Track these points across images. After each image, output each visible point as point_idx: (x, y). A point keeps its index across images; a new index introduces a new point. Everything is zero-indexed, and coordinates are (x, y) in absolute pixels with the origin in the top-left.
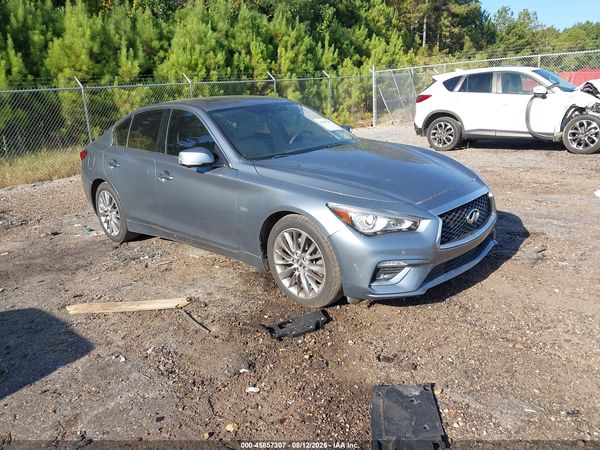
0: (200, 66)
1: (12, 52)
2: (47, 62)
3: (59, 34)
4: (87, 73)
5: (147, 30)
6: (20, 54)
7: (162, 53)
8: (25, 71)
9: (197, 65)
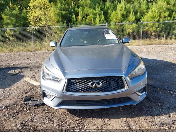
0: (156, 17)
1: (102, 15)
2: (110, 17)
3: (115, 10)
4: (120, 20)
5: (144, 6)
6: (104, 16)
7: (146, 13)
8: (104, 20)
9: (155, 17)
